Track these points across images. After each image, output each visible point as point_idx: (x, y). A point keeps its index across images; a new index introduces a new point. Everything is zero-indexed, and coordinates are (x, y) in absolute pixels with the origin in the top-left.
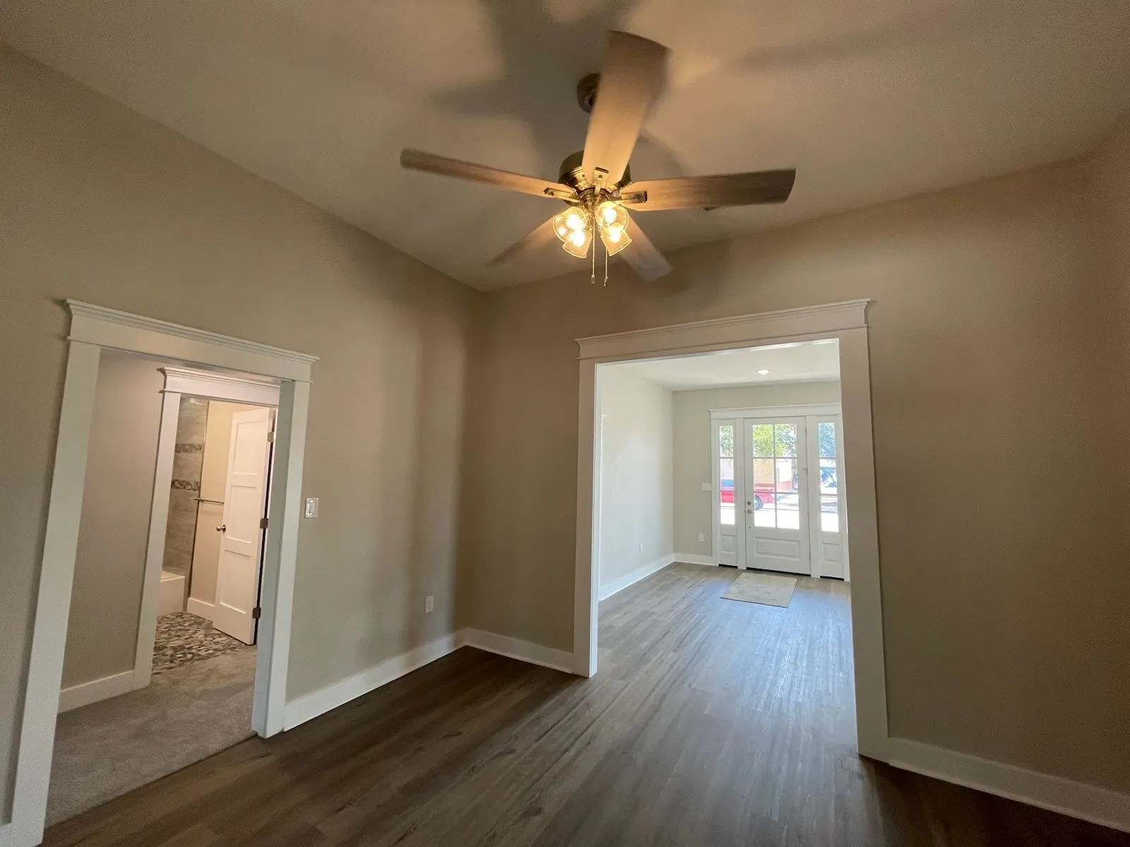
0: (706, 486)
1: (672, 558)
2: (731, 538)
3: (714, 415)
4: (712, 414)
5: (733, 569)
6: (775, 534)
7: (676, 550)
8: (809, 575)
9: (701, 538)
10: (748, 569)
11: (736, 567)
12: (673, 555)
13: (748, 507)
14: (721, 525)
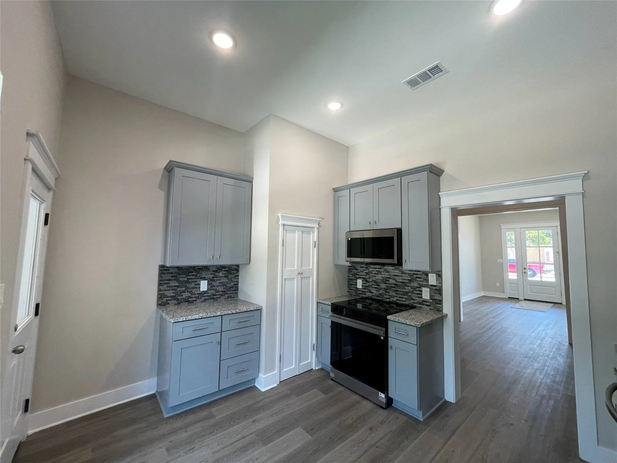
0: (499, 261)
1: (482, 294)
2: (515, 285)
3: (503, 226)
4: (502, 226)
5: (517, 299)
6: (541, 284)
7: (483, 290)
8: (562, 303)
9: (498, 284)
10: (525, 300)
11: (518, 299)
12: (482, 292)
13: (524, 271)
14: (509, 279)
